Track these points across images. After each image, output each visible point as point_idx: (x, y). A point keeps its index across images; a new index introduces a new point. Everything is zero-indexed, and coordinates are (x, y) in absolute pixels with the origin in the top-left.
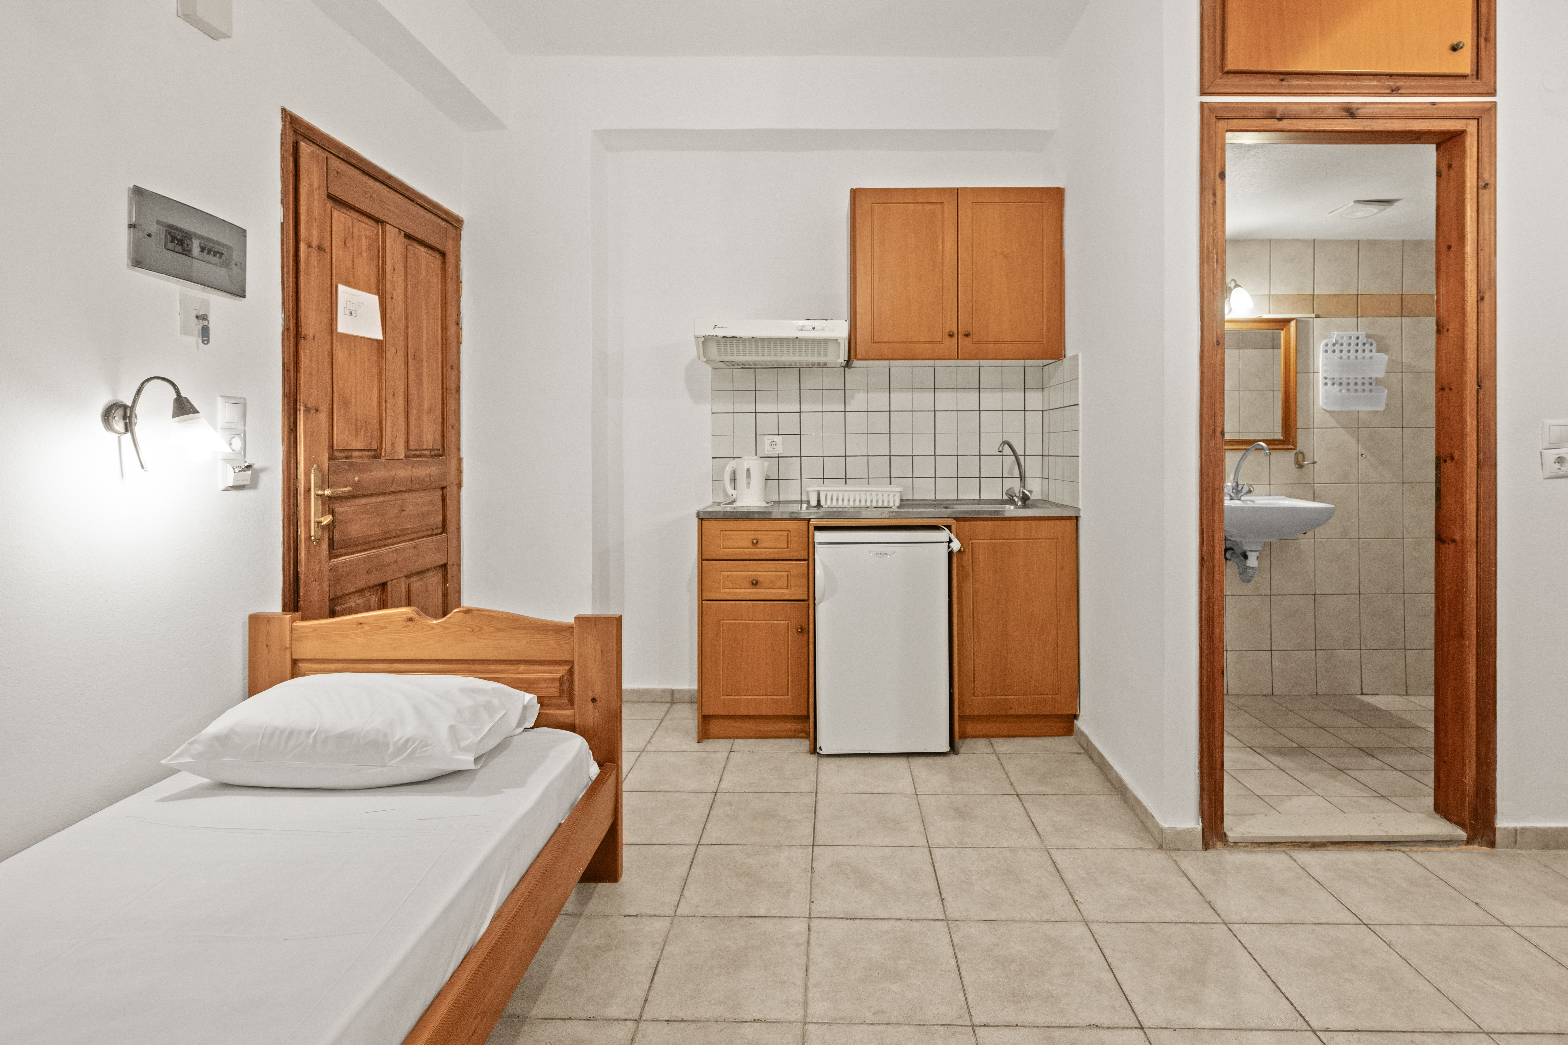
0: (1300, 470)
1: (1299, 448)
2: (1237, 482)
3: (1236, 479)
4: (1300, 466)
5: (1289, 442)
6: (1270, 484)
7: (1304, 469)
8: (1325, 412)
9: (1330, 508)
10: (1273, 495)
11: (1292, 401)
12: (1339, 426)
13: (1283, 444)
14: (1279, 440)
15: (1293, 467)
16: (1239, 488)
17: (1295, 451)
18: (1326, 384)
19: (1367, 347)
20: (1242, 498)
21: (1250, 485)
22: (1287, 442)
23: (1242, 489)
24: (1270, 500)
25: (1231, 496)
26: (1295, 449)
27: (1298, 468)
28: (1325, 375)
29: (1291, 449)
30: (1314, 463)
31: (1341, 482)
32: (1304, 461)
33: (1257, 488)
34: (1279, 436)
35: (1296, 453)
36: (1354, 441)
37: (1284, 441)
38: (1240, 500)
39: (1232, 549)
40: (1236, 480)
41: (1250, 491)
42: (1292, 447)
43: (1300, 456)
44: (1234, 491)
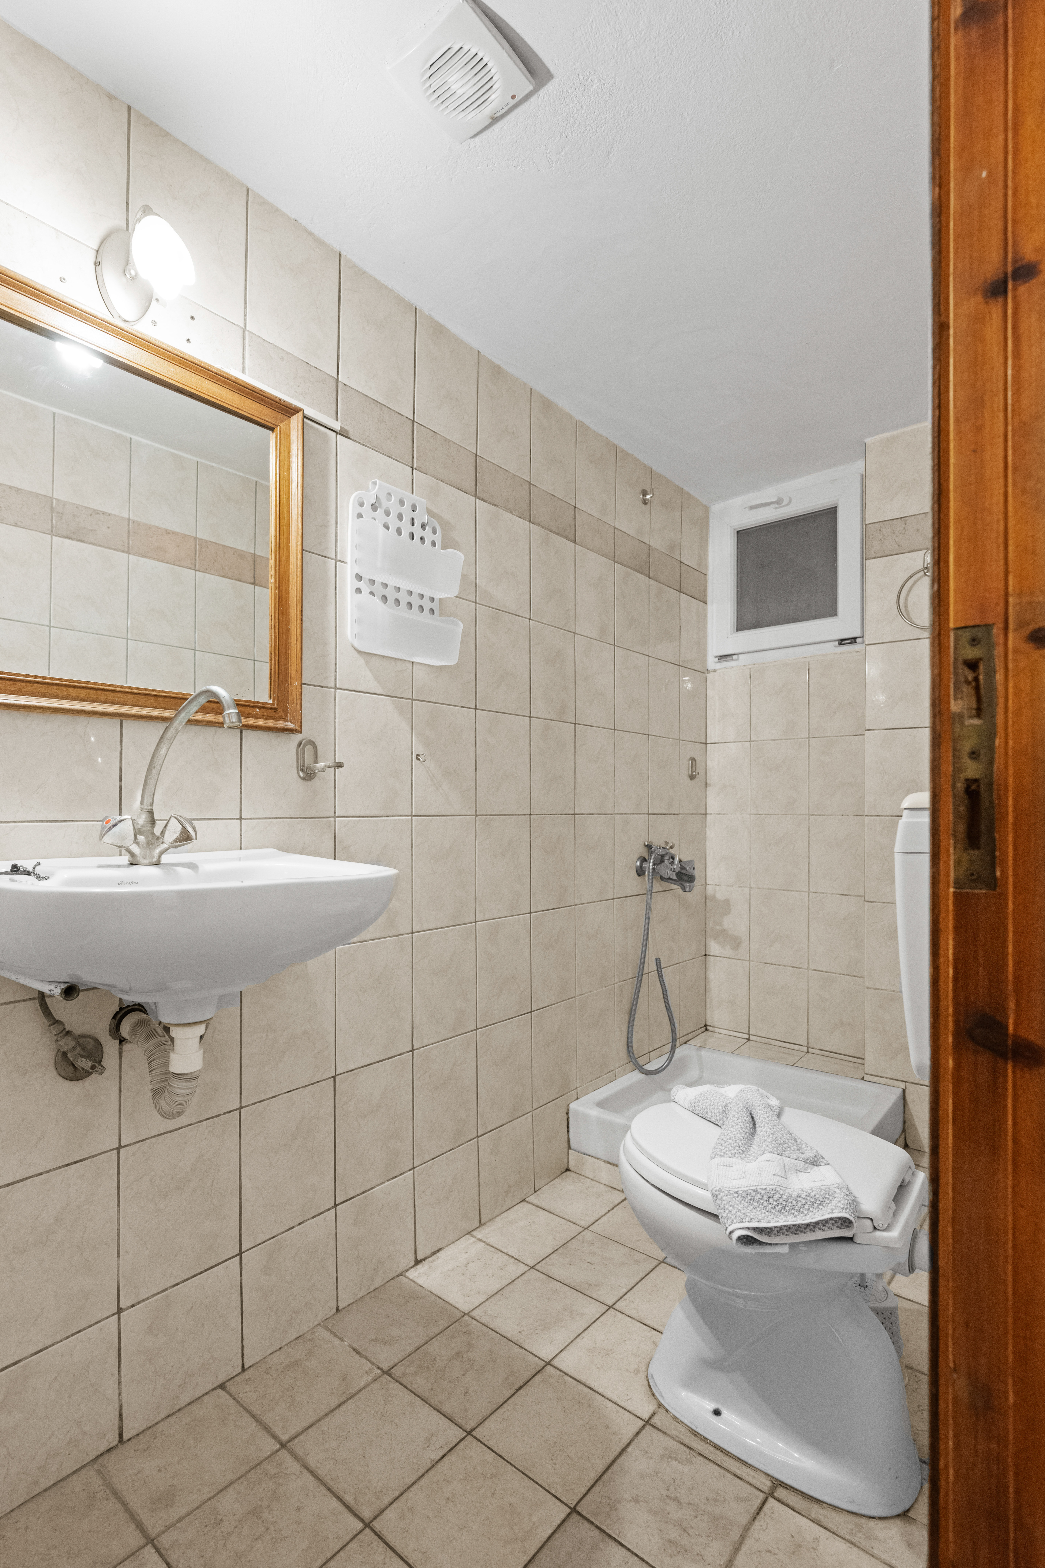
0: (309, 783)
1: (306, 734)
2: (151, 812)
3: (147, 801)
4: (308, 775)
5: (286, 711)
6: (241, 819)
7: (316, 782)
8: (356, 655)
9: (387, 879)
10: (246, 849)
11: (294, 611)
12: (380, 691)
13: (273, 718)
14: (262, 707)
15: (293, 776)
16: (157, 831)
17: (297, 738)
18: (359, 591)
19: (427, 533)
20: (165, 859)
21: (190, 821)
22: (280, 712)
23: (163, 833)
24: (240, 859)
25: (132, 855)
26: (299, 731)
27: (304, 779)
28: (357, 570)
29: (291, 731)
30: (339, 765)
31: (382, 813)
32: (316, 762)
33: (204, 831)
34: (263, 695)
35: (300, 744)
36: (405, 727)
37: (275, 709)
38: (158, 864)
39: (139, 1008)
40: (147, 807)
41: (185, 838)
42: (291, 725)
43: (309, 749)
44: (141, 838)
